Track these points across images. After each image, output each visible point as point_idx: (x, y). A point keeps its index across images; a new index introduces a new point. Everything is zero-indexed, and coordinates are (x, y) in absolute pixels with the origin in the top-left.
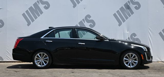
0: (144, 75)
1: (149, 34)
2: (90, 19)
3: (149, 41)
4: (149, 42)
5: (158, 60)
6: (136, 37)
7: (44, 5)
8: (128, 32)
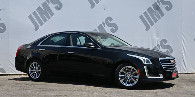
1: (182, 40)
2: (112, 22)
3: (182, 48)
4: (183, 50)
5: (192, 71)
6: (166, 44)
7: (56, 5)
8: (157, 38)
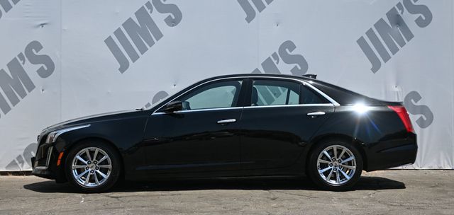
2: (294, 53)
6: (419, 103)
7: (166, 15)
8: (397, 89)
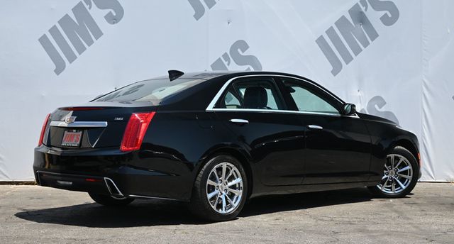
0: (408, 219)
2: (247, 53)
3: (424, 119)
4: (424, 123)
5: (448, 177)
6: (383, 109)
7: (106, 11)
8: (359, 94)
